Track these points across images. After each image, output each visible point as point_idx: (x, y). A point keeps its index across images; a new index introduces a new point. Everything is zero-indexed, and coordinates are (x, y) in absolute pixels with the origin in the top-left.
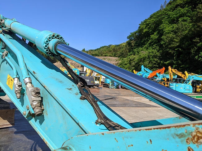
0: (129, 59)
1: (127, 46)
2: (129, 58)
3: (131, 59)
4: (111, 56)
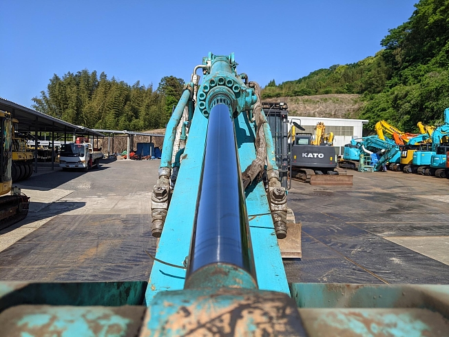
0: (392, 97)
1: (383, 64)
2: (393, 93)
3: (396, 96)
4: (341, 93)
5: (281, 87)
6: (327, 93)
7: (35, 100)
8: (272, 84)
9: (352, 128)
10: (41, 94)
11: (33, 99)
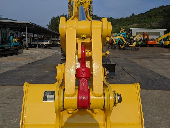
8: (133, 15)
9: (159, 32)
10: (49, 23)
11: (47, 25)
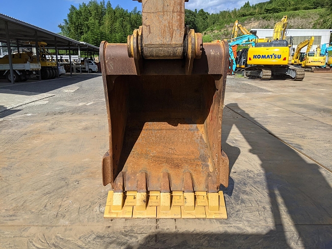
4: (308, 9)
5: (254, 8)
6: (296, 9)
7: (60, 27)
8: (247, 5)
9: (320, 37)
10: (64, 22)
11: (59, 26)
